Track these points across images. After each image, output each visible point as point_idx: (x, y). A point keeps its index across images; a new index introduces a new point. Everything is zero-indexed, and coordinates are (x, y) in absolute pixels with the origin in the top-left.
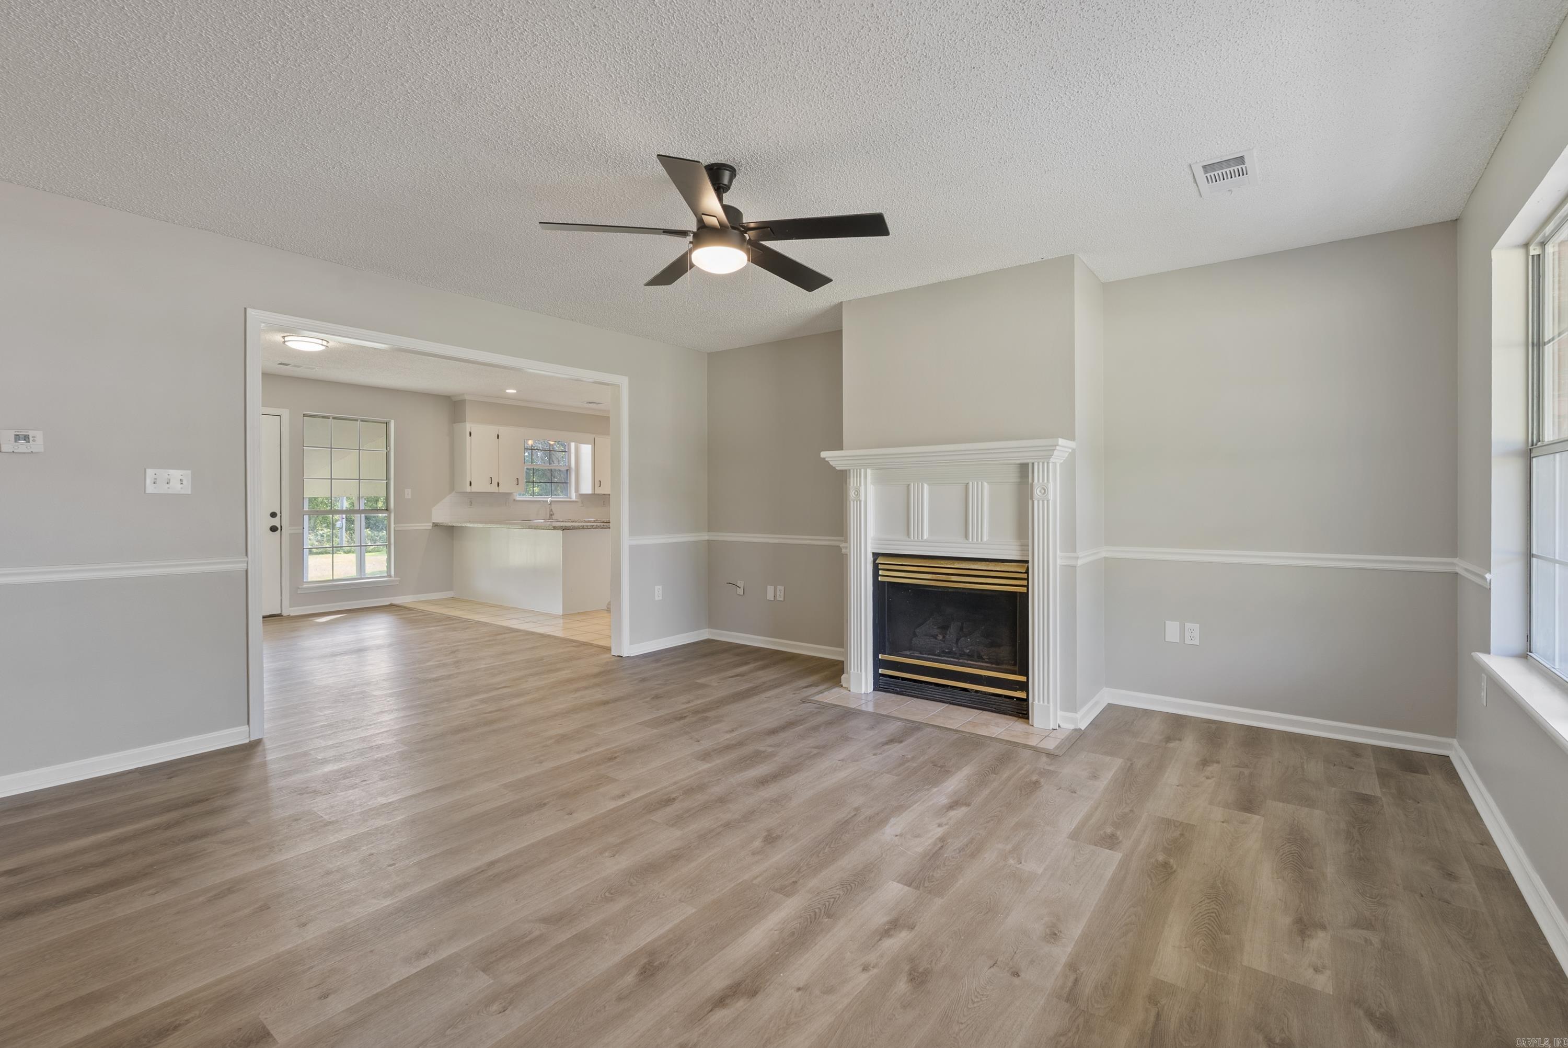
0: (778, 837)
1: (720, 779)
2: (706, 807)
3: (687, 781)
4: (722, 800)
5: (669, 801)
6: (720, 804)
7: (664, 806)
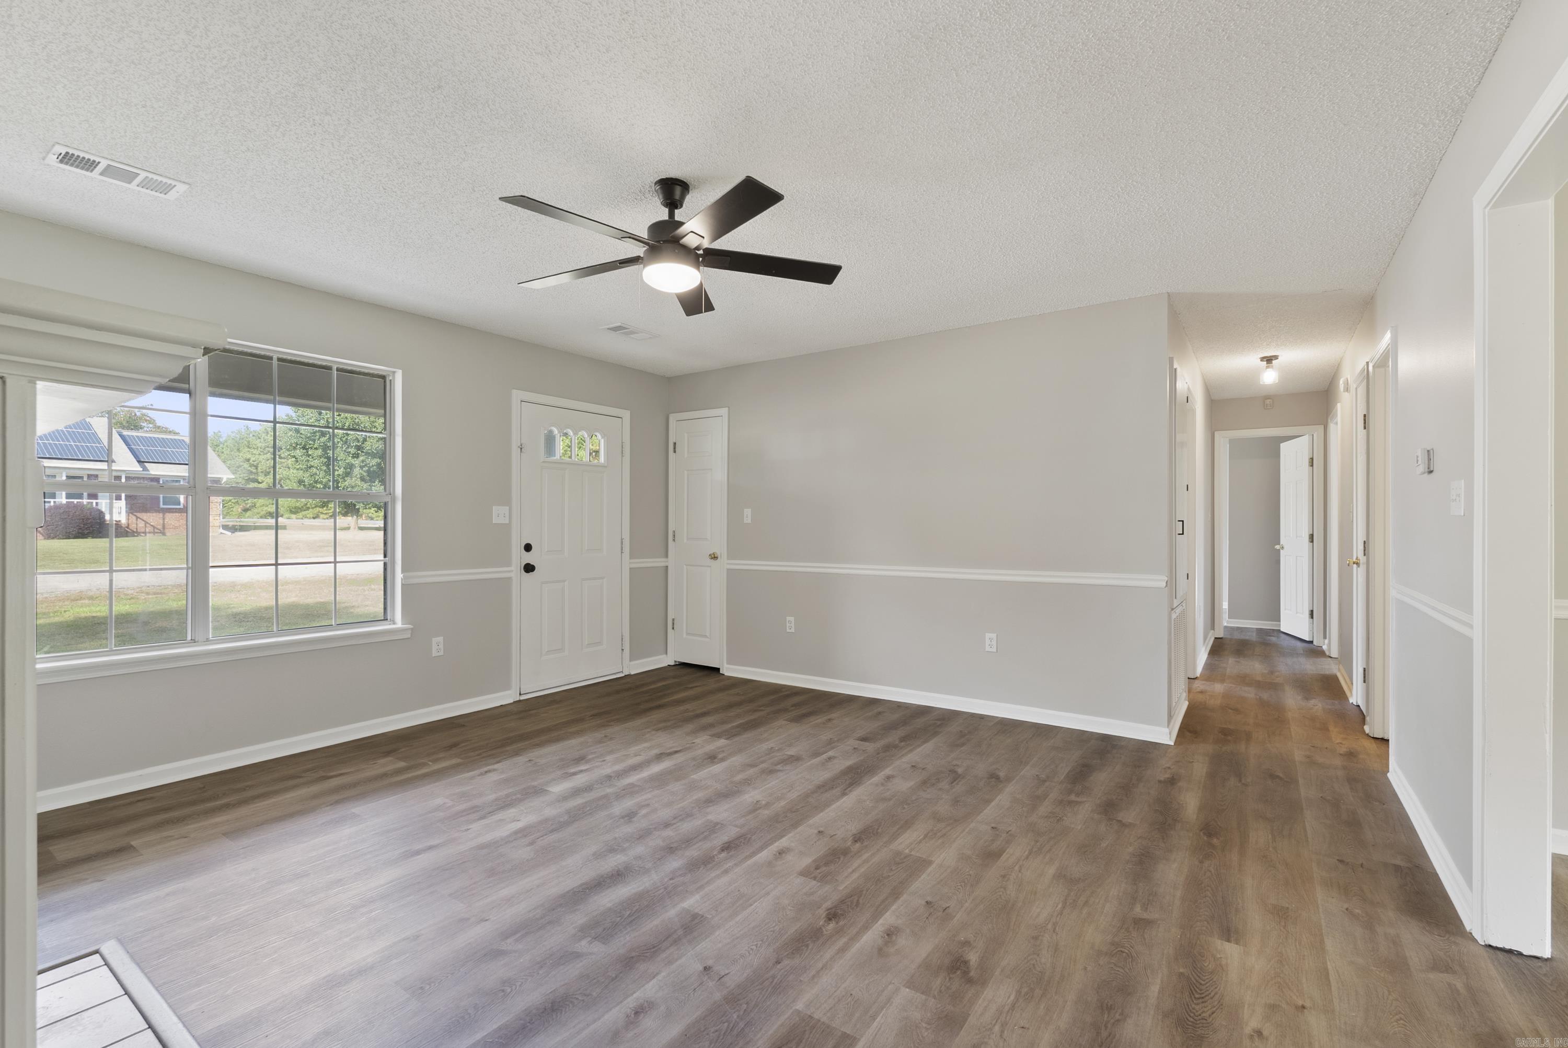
0: (623, 817)
1: (670, 879)
2: (688, 841)
3: (713, 875)
4: (670, 850)
5: (727, 847)
6: (672, 846)
7: (730, 842)
